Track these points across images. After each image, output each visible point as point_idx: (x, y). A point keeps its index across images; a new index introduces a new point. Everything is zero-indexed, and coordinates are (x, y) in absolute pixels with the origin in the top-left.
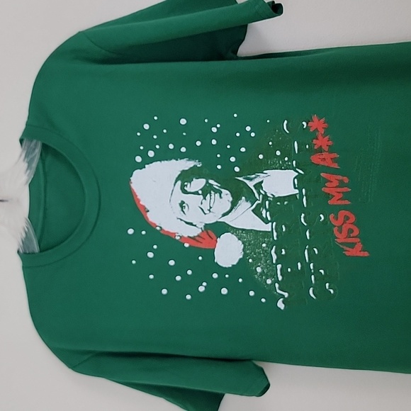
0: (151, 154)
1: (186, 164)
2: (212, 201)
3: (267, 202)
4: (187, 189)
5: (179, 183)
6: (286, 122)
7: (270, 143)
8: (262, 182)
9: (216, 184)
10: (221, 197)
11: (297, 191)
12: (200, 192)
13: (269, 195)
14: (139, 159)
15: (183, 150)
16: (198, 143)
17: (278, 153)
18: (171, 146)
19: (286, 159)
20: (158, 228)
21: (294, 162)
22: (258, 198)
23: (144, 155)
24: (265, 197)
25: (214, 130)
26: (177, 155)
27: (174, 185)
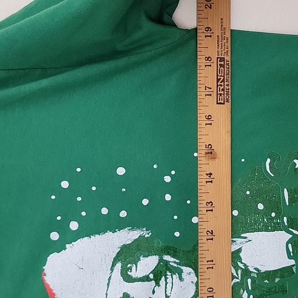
0: (74, 226)
1: (128, 236)
2: (169, 285)
3: (249, 281)
4: (133, 274)
5: (119, 266)
6: (269, 160)
7: (248, 193)
8: (240, 250)
9: (173, 259)
10: (181, 279)
11: (292, 262)
12: (151, 276)
13: (251, 269)
14: (55, 236)
15: (123, 214)
16: (145, 202)
17: (261, 206)
18: (105, 211)
19: (273, 215)
21: (285, 219)
22: (235, 274)
23: (63, 228)
24: (246, 272)
25: (168, 179)
26: (115, 225)
27: (112, 270)
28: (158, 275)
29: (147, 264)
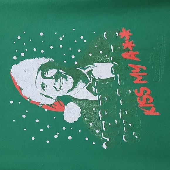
0: (23, 54)
1: (44, 60)
2: (61, 82)
3: (96, 83)
4: (46, 75)
5: (40, 72)
6: (105, 33)
7: (96, 46)
8: (92, 70)
9: (63, 72)
10: (66, 80)
11: (114, 76)
12: (54, 77)
13: (96, 78)
14: (15, 58)
15: (42, 51)
16: (51, 47)
17: (101, 52)
18: (35, 50)
19: (106, 56)
20: (28, 100)
21: (111, 58)
22: (90, 80)
23: (19, 56)
25: (61, 39)
26: (39, 55)
27: (38, 73)
28: (57, 77)
29: (52, 72)
